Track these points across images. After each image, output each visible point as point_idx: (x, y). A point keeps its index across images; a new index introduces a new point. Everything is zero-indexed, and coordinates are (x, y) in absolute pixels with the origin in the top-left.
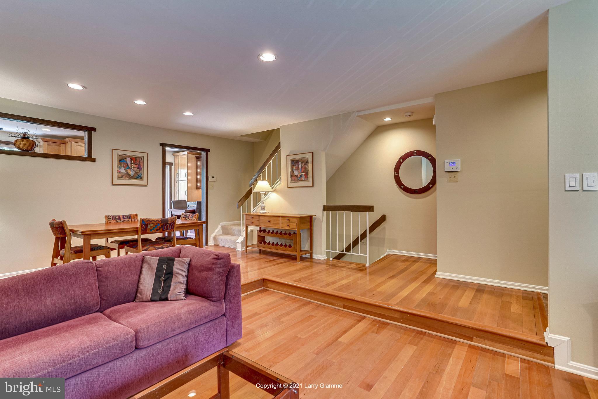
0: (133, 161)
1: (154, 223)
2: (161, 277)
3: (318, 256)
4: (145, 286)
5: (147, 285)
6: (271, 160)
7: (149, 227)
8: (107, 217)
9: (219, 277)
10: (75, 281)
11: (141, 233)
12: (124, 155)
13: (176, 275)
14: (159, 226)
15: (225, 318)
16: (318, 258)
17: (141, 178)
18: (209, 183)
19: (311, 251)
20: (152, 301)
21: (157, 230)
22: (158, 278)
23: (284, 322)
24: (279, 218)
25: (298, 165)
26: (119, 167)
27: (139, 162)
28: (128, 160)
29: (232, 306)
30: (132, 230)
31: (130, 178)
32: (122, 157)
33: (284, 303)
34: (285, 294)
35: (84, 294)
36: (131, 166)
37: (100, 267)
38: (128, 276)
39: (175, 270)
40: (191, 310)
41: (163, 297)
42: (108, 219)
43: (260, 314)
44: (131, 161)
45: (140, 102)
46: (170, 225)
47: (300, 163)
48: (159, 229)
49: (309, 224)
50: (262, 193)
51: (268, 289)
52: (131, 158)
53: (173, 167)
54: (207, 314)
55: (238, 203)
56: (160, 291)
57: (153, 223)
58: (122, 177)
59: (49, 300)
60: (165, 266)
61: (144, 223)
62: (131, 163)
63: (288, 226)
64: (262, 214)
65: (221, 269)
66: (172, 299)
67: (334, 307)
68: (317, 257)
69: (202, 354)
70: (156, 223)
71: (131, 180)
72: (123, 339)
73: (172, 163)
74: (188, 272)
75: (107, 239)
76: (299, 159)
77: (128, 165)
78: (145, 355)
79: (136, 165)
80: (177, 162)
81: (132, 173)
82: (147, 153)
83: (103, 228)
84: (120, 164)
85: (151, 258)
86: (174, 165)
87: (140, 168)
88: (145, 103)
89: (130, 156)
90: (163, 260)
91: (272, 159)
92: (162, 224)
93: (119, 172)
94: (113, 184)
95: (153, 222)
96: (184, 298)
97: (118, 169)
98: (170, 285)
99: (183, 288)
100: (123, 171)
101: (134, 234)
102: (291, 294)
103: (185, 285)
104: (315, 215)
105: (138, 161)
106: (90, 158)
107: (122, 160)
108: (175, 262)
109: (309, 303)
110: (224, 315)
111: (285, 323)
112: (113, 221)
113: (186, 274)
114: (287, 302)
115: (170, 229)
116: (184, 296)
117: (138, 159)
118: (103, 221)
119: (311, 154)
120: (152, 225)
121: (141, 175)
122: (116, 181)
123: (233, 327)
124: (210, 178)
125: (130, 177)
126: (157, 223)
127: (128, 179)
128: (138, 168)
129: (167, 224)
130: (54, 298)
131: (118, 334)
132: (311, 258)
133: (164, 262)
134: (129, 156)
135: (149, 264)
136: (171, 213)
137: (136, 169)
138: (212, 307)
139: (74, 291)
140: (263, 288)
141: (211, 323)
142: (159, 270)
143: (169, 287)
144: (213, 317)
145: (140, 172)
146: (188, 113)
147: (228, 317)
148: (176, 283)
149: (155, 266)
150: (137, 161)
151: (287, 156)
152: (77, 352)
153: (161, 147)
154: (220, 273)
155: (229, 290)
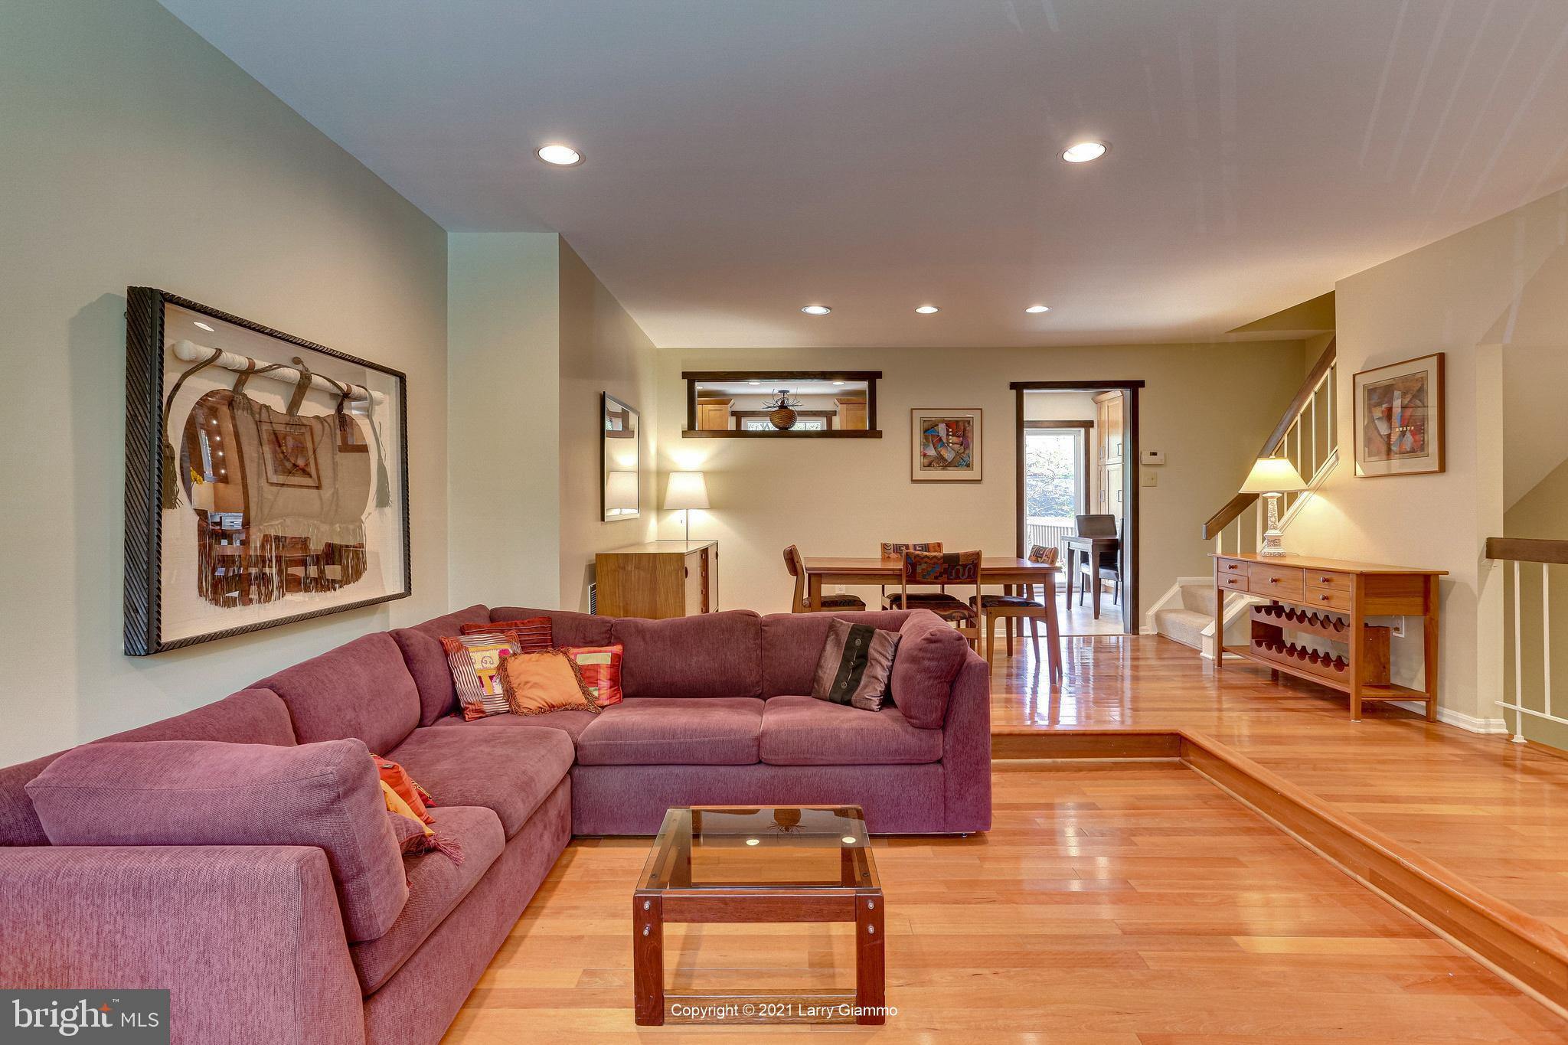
0: (950, 430)
1: (929, 561)
2: (849, 661)
3: (1461, 715)
4: (825, 673)
5: (828, 671)
6: (1312, 396)
7: (919, 569)
8: (884, 546)
9: (930, 678)
10: (728, 639)
11: (906, 581)
12: (933, 419)
13: (872, 661)
14: (938, 569)
15: (940, 770)
16: (1462, 725)
17: (968, 465)
18: (1141, 469)
19: (1431, 694)
20: (832, 700)
21: (936, 578)
22: (845, 660)
23: (1136, 845)
24: (1299, 574)
25: (1391, 401)
26: (925, 445)
27: (965, 430)
28: (942, 429)
29: (959, 748)
30: (891, 573)
31: (946, 466)
32: (930, 423)
33: (1191, 809)
34: (1223, 790)
35: (738, 664)
36: (948, 440)
37: (765, 626)
38: (805, 649)
39: (871, 651)
40: (862, 729)
41: (847, 698)
42: (886, 551)
43: (1099, 809)
44: (948, 431)
45: (927, 310)
46: (964, 570)
47: (1397, 393)
48: (939, 576)
49: (1420, 600)
50: (1269, 494)
51: (1188, 764)
52: (947, 425)
53: (1093, 432)
54: (894, 745)
55: (1206, 524)
56: (844, 685)
57: (926, 563)
58: (929, 465)
59: (695, 659)
60: (858, 642)
61: (909, 561)
62: (948, 435)
63: (1323, 599)
64: (1267, 560)
65: (934, 664)
66: (858, 705)
67: (1341, 866)
68: (1456, 719)
69: (883, 822)
70: (932, 562)
71: (947, 470)
72: (738, 737)
73: (1092, 422)
74: (893, 661)
75: (883, 587)
76: (1394, 383)
77: (940, 440)
78: (773, 777)
79: (959, 437)
80: (1103, 418)
81: (949, 455)
82: (981, 409)
83: (879, 565)
84: (926, 438)
85: (842, 624)
86: (1096, 425)
87: (965, 444)
88: (936, 310)
89: (946, 419)
90: (858, 630)
91: (1313, 387)
92: (946, 566)
93: (925, 455)
94: (914, 481)
95: (926, 560)
96: (876, 708)
97: (922, 450)
98: (861, 679)
99: (880, 689)
100: (932, 452)
101: (896, 581)
102: (1238, 794)
103: (883, 685)
104: (1447, 573)
105: (962, 428)
106: (873, 433)
107: (929, 431)
108: (875, 636)
109: (1271, 831)
110: (940, 761)
111: (1135, 848)
112: (893, 555)
113: (890, 664)
114: (1208, 809)
115: (965, 577)
116: (878, 705)
117: (961, 424)
118: (878, 554)
119: (1434, 362)
120: (924, 566)
121: (968, 458)
122: (920, 474)
123: (961, 797)
124: (1145, 457)
125: (945, 464)
126: (934, 564)
127: (943, 469)
128: (961, 445)
129: (955, 566)
130: (701, 659)
131: (735, 727)
132: (1430, 718)
133: (859, 635)
134: (943, 421)
135: (837, 635)
136: (1069, 546)
137: (957, 447)
138: (908, 736)
139: (726, 655)
140: (1177, 759)
141: (907, 769)
142: (849, 646)
143: (858, 682)
144: (908, 757)
145: (967, 452)
146: (1036, 309)
147: (950, 770)
148: (870, 677)
149: (844, 638)
150: (960, 429)
151: (1354, 376)
152: (679, 732)
153: (1014, 392)
154: (930, 672)
155: (954, 715)
